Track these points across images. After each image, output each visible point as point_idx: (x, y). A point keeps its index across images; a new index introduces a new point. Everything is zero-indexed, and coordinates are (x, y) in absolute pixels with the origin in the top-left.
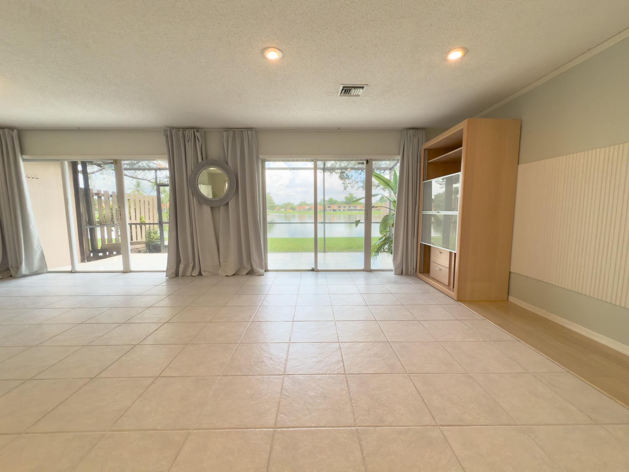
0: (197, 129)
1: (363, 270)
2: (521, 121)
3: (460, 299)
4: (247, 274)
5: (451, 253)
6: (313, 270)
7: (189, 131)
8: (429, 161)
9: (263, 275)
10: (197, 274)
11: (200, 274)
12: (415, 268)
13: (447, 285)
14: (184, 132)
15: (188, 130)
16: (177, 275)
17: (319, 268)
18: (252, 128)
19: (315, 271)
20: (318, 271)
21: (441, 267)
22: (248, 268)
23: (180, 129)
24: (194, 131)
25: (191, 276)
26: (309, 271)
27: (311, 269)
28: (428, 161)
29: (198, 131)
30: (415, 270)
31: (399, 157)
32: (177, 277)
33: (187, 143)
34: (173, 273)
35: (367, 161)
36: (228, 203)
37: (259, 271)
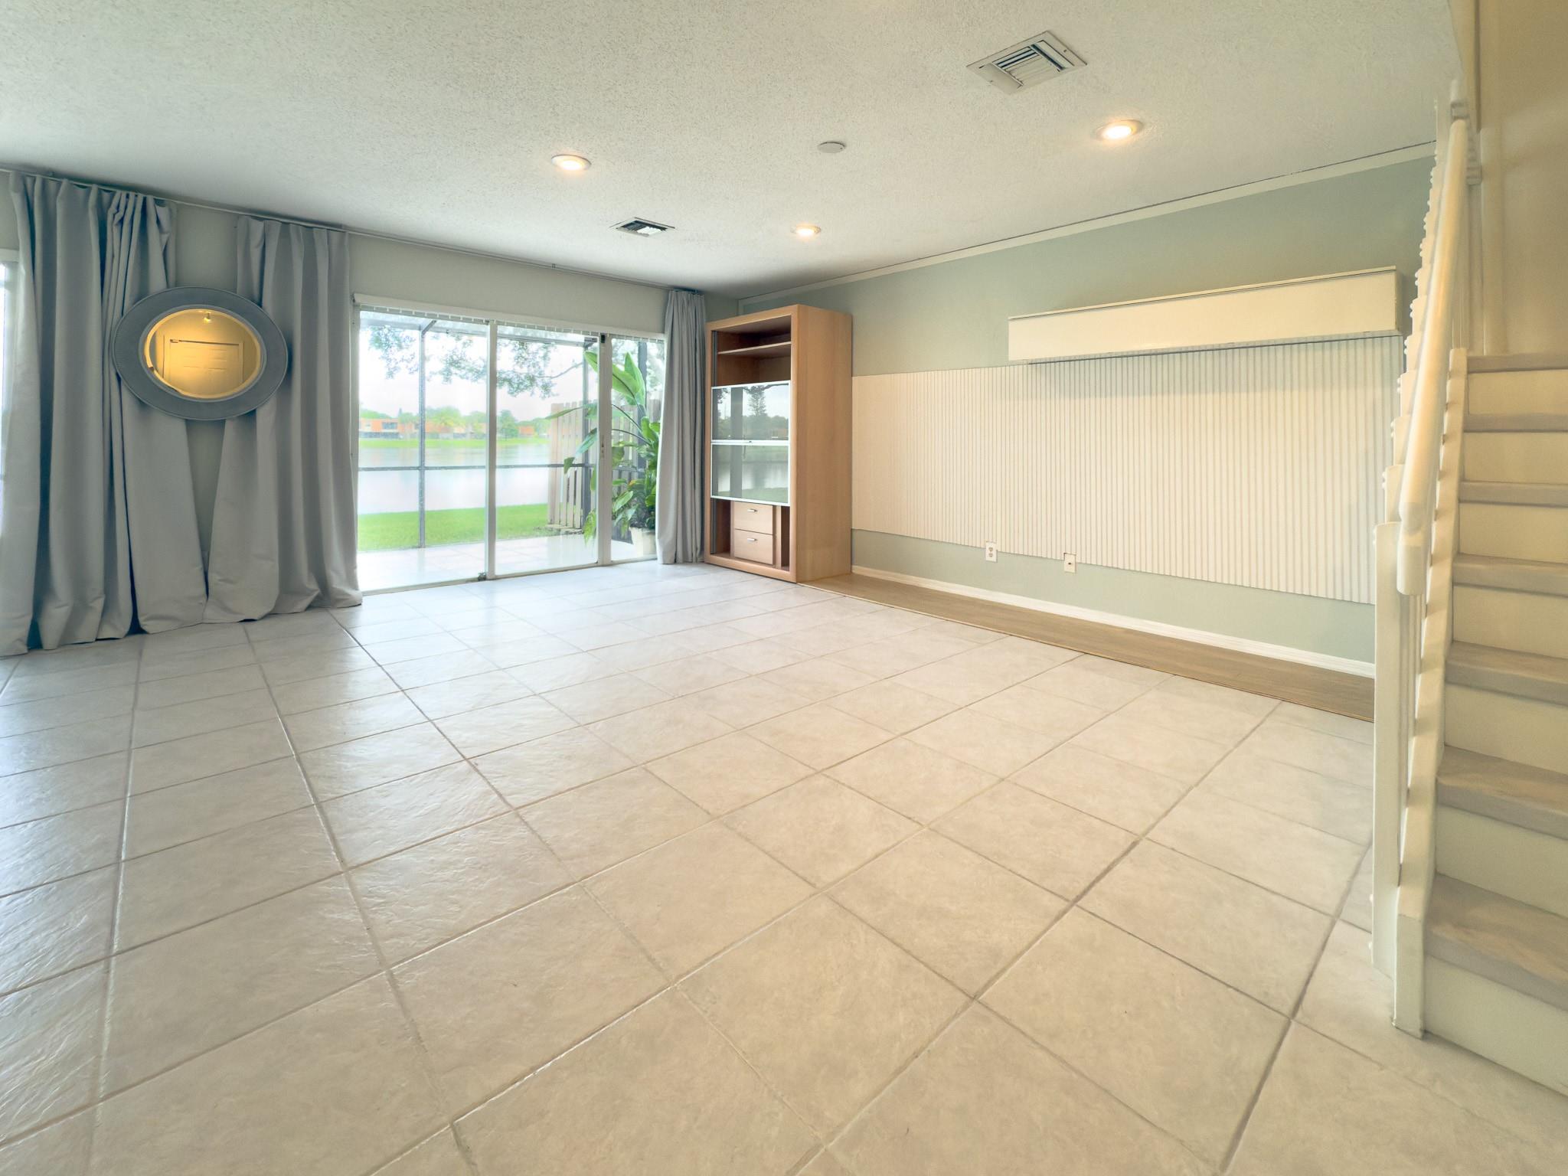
0: (161, 197)
1: (596, 565)
2: (852, 317)
3: (800, 579)
4: (310, 607)
5: (774, 507)
6: (482, 578)
7: (128, 196)
8: (720, 353)
9: (360, 604)
10: (127, 630)
11: (136, 629)
12: (699, 546)
13: (771, 563)
14: (106, 196)
15: (124, 194)
16: (34, 642)
17: (498, 572)
18: (339, 226)
19: (490, 580)
20: (496, 578)
21: (756, 536)
22: (314, 591)
23: (91, 182)
24: (145, 200)
25: (97, 640)
26: (472, 580)
27: (478, 576)
28: (719, 351)
29: (158, 203)
30: (699, 551)
31: (665, 338)
32: (37, 653)
33: (112, 232)
34: (20, 640)
35: (603, 338)
36: (253, 413)
37: (349, 595)
